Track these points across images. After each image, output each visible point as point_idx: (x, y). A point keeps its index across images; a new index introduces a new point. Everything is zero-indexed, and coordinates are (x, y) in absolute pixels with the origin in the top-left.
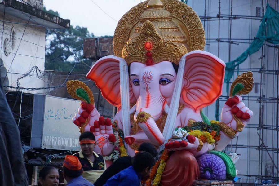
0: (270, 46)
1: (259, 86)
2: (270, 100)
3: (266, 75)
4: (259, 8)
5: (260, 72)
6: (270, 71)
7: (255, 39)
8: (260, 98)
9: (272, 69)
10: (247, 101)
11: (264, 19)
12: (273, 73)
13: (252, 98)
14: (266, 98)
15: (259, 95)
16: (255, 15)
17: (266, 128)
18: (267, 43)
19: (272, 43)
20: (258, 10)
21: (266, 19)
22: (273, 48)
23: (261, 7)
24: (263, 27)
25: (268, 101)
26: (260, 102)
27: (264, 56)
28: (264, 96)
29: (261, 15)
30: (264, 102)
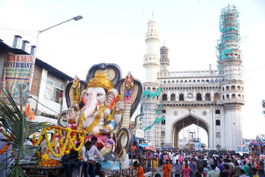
7: (154, 122)
15: (155, 132)
16: (155, 118)
18: (156, 123)
24: (156, 120)
27: (156, 125)
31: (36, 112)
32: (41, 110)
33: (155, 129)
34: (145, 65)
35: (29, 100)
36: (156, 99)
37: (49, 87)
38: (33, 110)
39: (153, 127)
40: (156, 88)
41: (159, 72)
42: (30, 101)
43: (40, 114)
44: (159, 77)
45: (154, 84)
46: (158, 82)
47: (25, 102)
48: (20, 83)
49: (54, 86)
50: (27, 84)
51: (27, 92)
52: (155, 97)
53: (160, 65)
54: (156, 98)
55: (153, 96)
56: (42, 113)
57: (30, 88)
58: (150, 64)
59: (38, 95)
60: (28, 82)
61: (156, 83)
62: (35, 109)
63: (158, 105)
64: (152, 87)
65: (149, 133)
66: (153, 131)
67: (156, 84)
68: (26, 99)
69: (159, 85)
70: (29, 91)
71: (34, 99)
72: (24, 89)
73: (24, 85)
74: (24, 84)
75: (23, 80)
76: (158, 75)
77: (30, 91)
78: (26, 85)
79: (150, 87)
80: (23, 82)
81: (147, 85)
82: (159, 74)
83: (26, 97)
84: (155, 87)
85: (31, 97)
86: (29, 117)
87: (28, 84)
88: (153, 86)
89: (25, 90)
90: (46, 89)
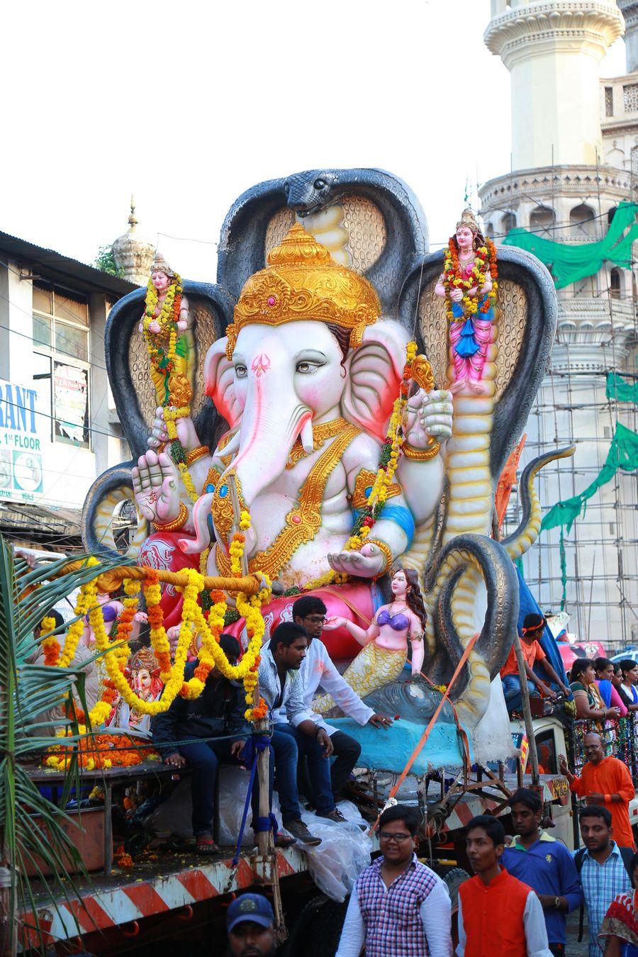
0: (626, 475)
1: (615, 526)
2: (631, 542)
3: (623, 511)
4: (608, 428)
5: (615, 507)
6: (628, 506)
7: (604, 466)
8: (618, 541)
9: (631, 503)
10: (601, 546)
11: (615, 441)
12: (631, 507)
13: (607, 542)
14: (624, 539)
15: (615, 537)
16: (603, 437)
17: (628, 579)
18: (620, 470)
19: (626, 470)
20: (606, 430)
21: (617, 441)
22: (630, 477)
23: (609, 425)
24: (613, 450)
25: (628, 544)
26: (618, 546)
27: (618, 487)
28: (622, 538)
29: (611, 436)
30: (623, 545)
33: (610, 514)
34: (498, 39)
36: (606, 296)
39: (601, 506)
40: (601, 205)
41: (615, 80)
44: (621, 115)
45: (582, 176)
46: (614, 160)
52: (593, 277)
53: (622, 24)
54: (605, 281)
55: (583, 272)
58: (539, 22)
61: (596, 169)
63: (620, 340)
64: (564, 206)
65: (570, 552)
66: (596, 532)
67: (596, 174)
69: (624, 178)
76: (610, 105)
79: (547, 204)
81: (529, 189)
82: (618, 90)
84: (592, 202)
88: (577, 194)
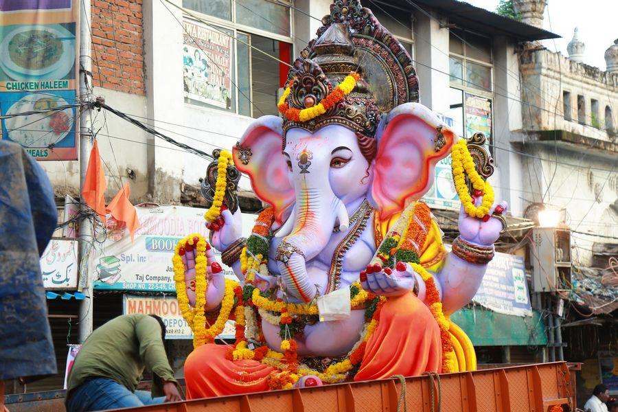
31: (151, 190)
32: (177, 175)
35: (94, 120)
37: (203, 32)
38: (132, 175)
42: (96, 127)
43: (177, 193)
47: (72, 134)
48: (27, 29)
49: (235, 25)
50: (65, 33)
51: (71, 75)
56: (187, 188)
57: (88, 52)
59: (145, 90)
60: (67, 21)
62: (142, 169)
68: (75, 117)
70: (82, 71)
71: (122, 115)
72: (50, 64)
73: (47, 36)
74: (50, 30)
75: (41, 11)
77: (88, 67)
78: (59, 40)
80: (41, 20)
83: (74, 107)
85: (99, 104)
86: (108, 216)
87: (72, 27)
89: (61, 67)
90: (192, 49)
